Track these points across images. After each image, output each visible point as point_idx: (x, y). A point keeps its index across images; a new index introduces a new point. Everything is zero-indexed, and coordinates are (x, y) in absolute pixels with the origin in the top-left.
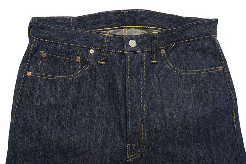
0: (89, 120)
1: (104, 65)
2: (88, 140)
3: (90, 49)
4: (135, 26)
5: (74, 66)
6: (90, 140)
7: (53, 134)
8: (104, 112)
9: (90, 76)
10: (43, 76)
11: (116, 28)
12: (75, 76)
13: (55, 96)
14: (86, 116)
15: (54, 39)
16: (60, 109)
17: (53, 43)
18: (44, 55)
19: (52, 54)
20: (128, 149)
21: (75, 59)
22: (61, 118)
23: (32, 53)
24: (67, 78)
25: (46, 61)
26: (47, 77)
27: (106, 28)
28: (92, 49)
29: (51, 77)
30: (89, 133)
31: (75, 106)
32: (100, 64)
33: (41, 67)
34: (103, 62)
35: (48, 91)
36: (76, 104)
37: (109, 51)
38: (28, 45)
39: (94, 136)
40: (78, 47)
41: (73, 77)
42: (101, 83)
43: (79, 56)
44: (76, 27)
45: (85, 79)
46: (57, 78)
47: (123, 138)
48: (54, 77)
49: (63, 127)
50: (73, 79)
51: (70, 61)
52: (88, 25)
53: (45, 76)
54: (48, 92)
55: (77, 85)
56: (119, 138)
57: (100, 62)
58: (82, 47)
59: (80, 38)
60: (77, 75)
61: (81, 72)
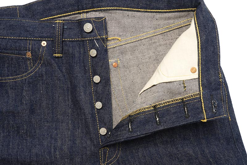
0: (52, 125)
1: (61, 58)
2: (53, 150)
3: (41, 41)
4: (94, 9)
5: (25, 64)
6: (55, 149)
7: (11, 147)
8: (69, 113)
9: (46, 73)
11: (72, 13)
12: (28, 74)
13: (8, 102)
14: (48, 122)
16: (15, 116)
20: (101, 155)
21: (25, 55)
22: (17, 127)
24: (19, 78)
27: (60, 15)
28: (44, 41)
30: (53, 141)
31: (32, 111)
32: (56, 57)
34: (59, 55)
36: (34, 109)
37: (65, 41)
39: (59, 143)
40: (27, 40)
41: (25, 76)
42: (60, 80)
43: (29, 50)
44: (23, 17)
45: (39, 77)
46: (6, 80)
47: (94, 142)
48: (2, 80)
49: (22, 137)
50: (25, 79)
51: (19, 58)
52: (38, 13)
55: (31, 85)
56: (89, 142)
57: (55, 55)
58: (32, 40)
59: (28, 29)
60: (30, 73)
61: (34, 70)
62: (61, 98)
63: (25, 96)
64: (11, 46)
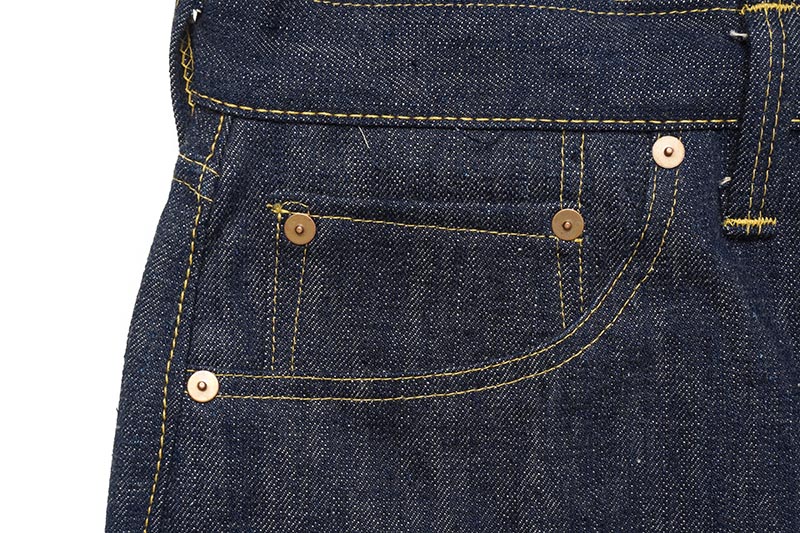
1: (770, 237)
3: (652, 133)
5: (536, 283)
10: (308, 390)
15: (370, 98)
17: (356, 125)
18: (300, 227)
19: (361, 213)
21: (544, 225)
23: (206, 224)
24: (499, 376)
25: (318, 270)
26: (346, 391)
28: (665, 133)
29: (376, 390)
32: (741, 237)
33: (285, 317)
34: (760, 221)
35: (362, 496)
38: (179, 166)
40: (557, 130)
43: (570, 197)
46: (418, 387)
48: (395, 389)
51: (503, 250)
53: (327, 389)
54: (368, 506)
55: (577, 421)
57: (739, 221)
58: (591, 130)
59: (569, 60)
60: (571, 345)
61: (598, 322)
62: (765, 501)
63: (538, 494)
64: (460, 175)
